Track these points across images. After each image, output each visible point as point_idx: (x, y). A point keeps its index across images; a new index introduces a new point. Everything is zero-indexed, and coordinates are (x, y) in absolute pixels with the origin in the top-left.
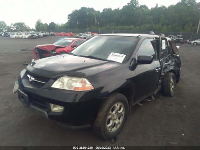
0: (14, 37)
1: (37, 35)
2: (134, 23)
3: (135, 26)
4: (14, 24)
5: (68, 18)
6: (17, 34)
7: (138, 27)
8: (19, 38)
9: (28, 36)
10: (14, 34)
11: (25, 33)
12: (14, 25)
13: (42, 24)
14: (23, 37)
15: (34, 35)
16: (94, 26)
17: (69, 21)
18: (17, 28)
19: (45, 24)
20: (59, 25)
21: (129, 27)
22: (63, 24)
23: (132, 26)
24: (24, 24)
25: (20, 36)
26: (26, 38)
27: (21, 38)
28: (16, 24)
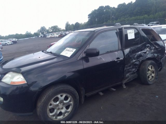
0: (49, 37)
1: (65, 34)
2: (148, 13)
3: (149, 15)
4: (50, 27)
5: (89, 18)
6: (51, 35)
7: (151, 16)
8: (52, 37)
9: (58, 35)
10: (49, 35)
11: (57, 33)
12: (51, 29)
13: (69, 25)
14: (55, 37)
15: (62, 34)
16: (110, 20)
17: (89, 20)
18: (53, 30)
19: (72, 25)
20: (82, 24)
21: (142, 17)
22: (85, 23)
23: (146, 16)
24: (58, 27)
25: (53, 36)
26: (57, 37)
27: (54, 37)
28: (52, 27)
